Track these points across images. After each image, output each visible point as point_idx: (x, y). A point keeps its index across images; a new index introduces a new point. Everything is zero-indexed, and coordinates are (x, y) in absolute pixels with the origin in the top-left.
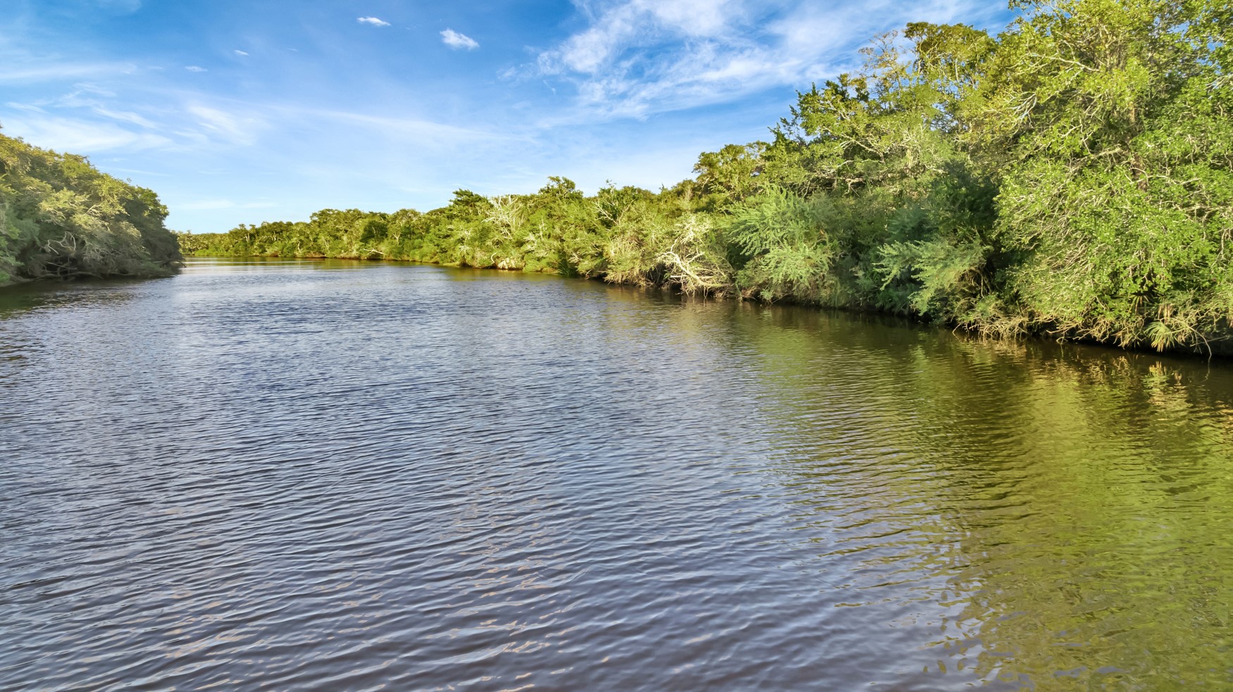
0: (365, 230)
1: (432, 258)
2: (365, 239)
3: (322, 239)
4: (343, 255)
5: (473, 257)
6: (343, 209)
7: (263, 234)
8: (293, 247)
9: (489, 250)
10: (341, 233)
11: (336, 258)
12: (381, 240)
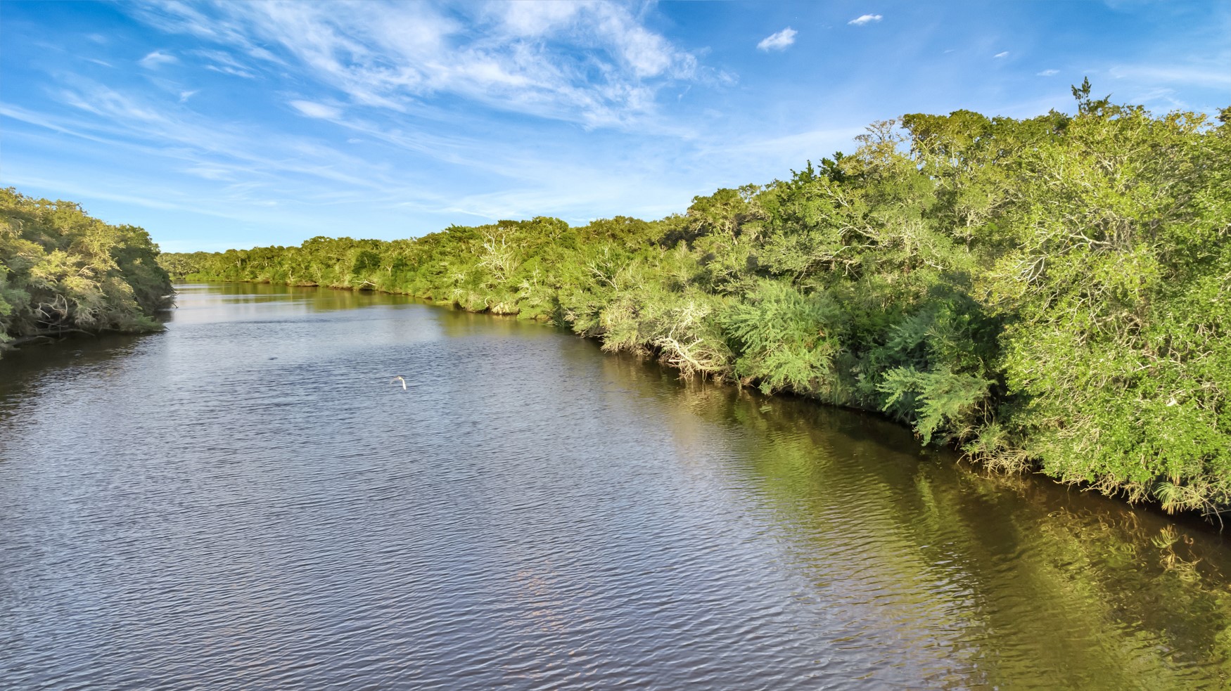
0: (357, 260)
1: (424, 293)
2: (357, 270)
3: (314, 268)
4: (336, 284)
5: (466, 301)
6: (335, 237)
7: (255, 260)
8: (285, 275)
9: (483, 293)
10: (334, 261)
11: (327, 286)
12: (373, 271)
